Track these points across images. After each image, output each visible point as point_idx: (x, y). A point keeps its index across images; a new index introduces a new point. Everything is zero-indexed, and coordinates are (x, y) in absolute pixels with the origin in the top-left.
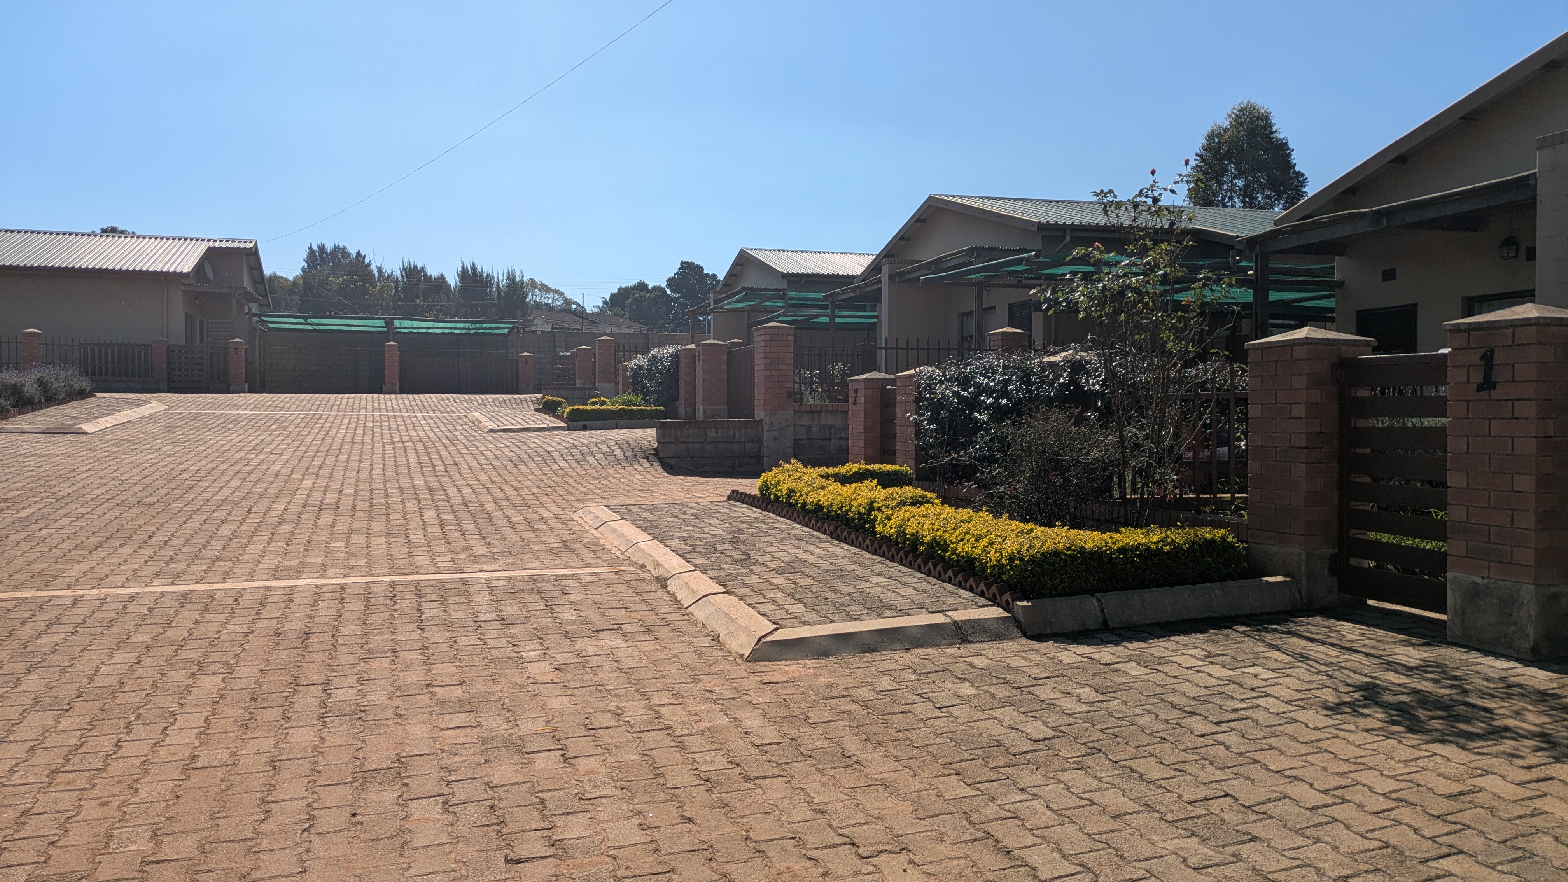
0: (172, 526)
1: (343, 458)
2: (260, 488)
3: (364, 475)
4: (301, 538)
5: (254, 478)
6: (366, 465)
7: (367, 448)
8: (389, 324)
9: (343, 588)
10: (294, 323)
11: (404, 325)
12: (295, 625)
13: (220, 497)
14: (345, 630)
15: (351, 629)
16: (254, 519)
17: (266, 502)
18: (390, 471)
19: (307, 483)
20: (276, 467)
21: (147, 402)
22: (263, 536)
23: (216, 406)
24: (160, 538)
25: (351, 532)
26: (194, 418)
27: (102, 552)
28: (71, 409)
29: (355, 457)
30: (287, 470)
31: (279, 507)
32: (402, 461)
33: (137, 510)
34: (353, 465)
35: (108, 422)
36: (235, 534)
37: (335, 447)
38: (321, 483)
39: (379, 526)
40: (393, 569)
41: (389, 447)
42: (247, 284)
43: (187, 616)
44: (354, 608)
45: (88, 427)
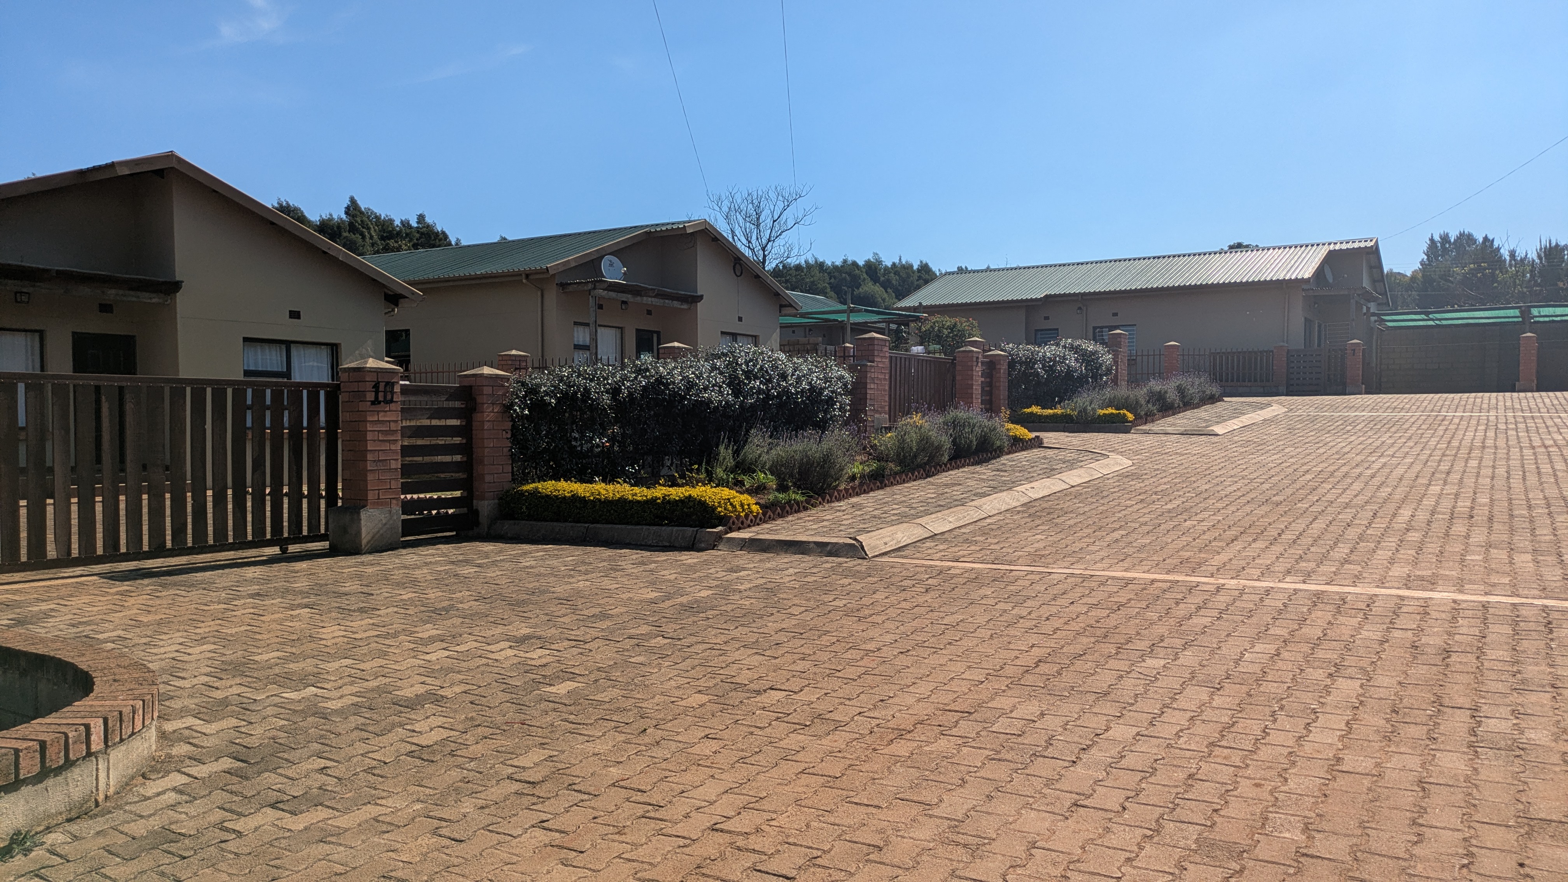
0: (1300, 526)
1: (1473, 463)
2: (1384, 492)
3: (1500, 483)
4: (1432, 547)
5: (1376, 481)
6: (1501, 471)
7: (1502, 453)
8: (1525, 313)
9: (1485, 606)
10: (1416, 320)
11: (1543, 313)
12: (1433, 640)
13: (1344, 499)
14: (1491, 654)
15: (1497, 653)
16: (1380, 524)
17: (1391, 507)
18: (1532, 479)
19: (1435, 489)
20: (1400, 471)
21: (1269, 405)
22: (1391, 542)
23: (1334, 408)
24: (1288, 536)
25: (1489, 545)
26: (1313, 420)
27: (1238, 546)
28: (1204, 413)
29: (1488, 461)
30: (1411, 474)
31: (1406, 513)
32: (1546, 468)
33: (1265, 508)
34: (1486, 472)
35: (1234, 424)
36: (1361, 538)
37: (1464, 451)
38: (1450, 489)
39: (1522, 541)
40: (1545, 592)
41: (1527, 452)
42: (1366, 283)
43: (1321, 616)
44: (1500, 631)
45: (1218, 429)
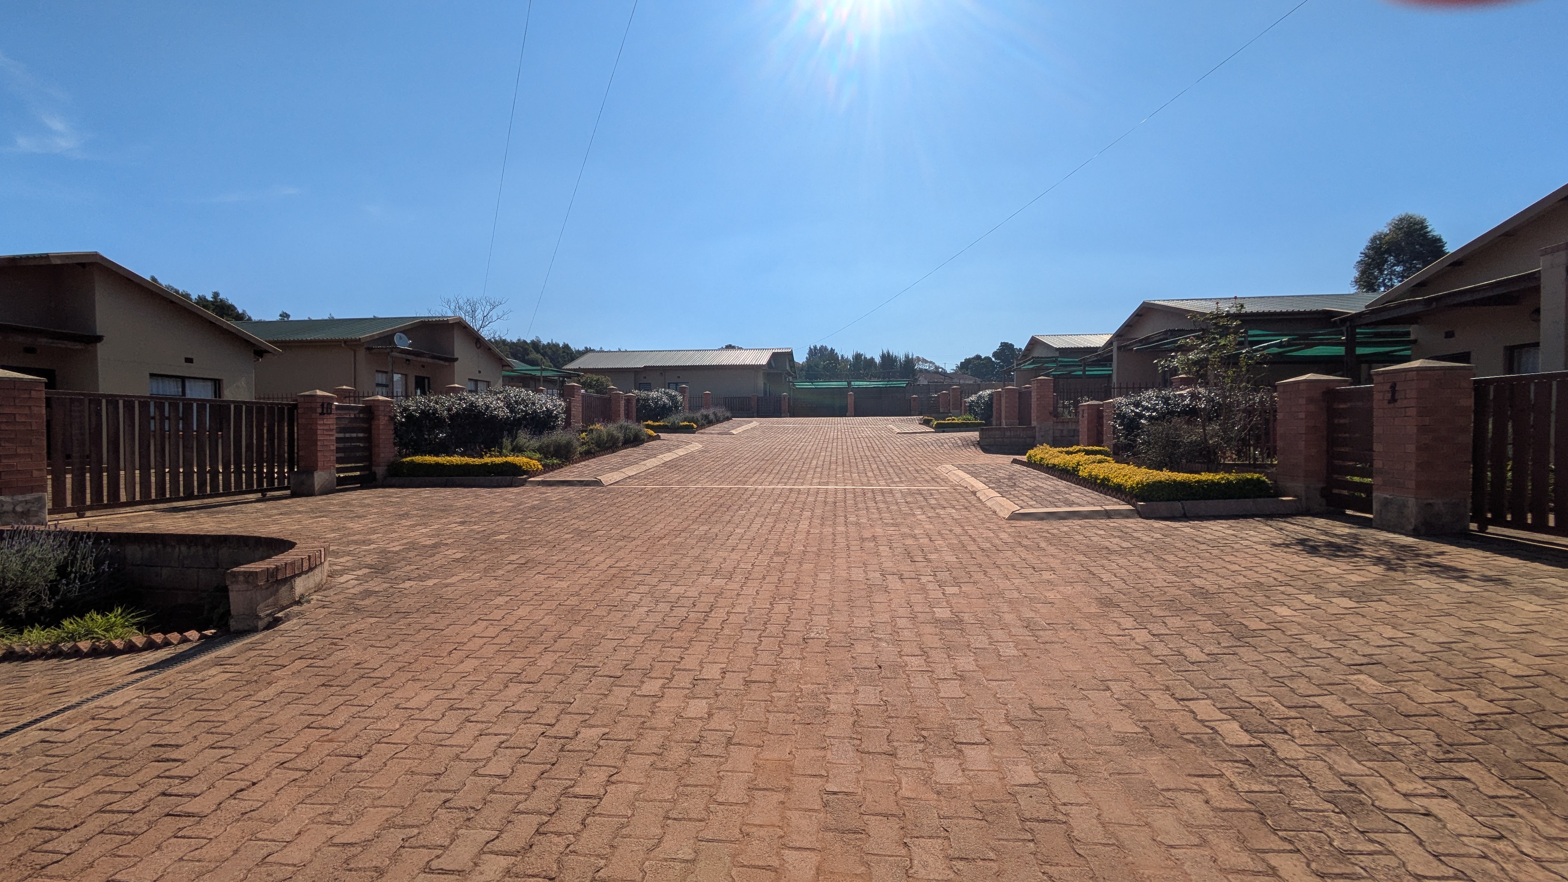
0: (778, 468)
1: (835, 444)
2: (805, 455)
3: (845, 451)
4: (825, 473)
5: (802, 451)
6: (845, 447)
7: (844, 440)
9: (845, 489)
13: (791, 458)
14: (848, 502)
15: (850, 502)
16: (806, 466)
17: (809, 460)
18: (855, 450)
19: (823, 454)
20: (809, 448)
21: (752, 422)
22: (811, 472)
23: (778, 423)
24: (775, 471)
25: (844, 472)
26: (771, 428)
27: (757, 475)
29: (840, 444)
30: (814, 448)
31: (814, 462)
32: (860, 446)
33: (763, 462)
34: (840, 447)
35: (740, 430)
36: (801, 471)
37: (831, 440)
38: (828, 454)
39: (854, 470)
40: (862, 484)
41: (853, 440)
43: (794, 495)
44: (850, 496)
45: (734, 432)
